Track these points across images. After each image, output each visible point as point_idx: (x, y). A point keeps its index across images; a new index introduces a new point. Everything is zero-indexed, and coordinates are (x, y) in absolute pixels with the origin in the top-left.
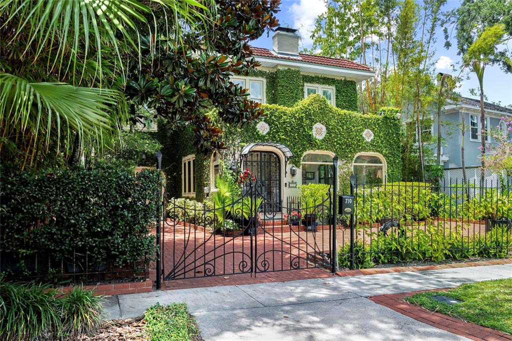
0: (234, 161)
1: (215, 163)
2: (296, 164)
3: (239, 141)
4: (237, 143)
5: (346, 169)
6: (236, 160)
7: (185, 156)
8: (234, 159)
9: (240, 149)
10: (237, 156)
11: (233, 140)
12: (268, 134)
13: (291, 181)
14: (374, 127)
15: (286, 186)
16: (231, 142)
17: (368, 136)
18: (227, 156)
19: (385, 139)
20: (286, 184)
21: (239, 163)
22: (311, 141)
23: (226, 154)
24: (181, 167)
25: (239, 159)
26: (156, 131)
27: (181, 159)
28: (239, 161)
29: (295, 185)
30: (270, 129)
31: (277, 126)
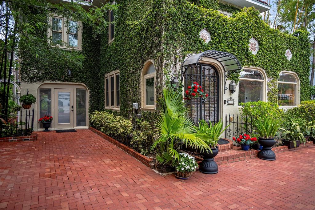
0: (175, 74)
1: (148, 76)
2: (235, 79)
3: (180, 49)
4: (178, 51)
5: (273, 87)
6: (177, 72)
7: (107, 72)
8: (176, 71)
9: (181, 59)
10: (178, 67)
11: (174, 47)
12: (210, 43)
13: (229, 98)
14: (293, 47)
15: (225, 103)
16: (171, 49)
17: (289, 55)
18: (167, 66)
19: (300, 58)
20: (225, 101)
21: (180, 75)
22: (248, 56)
23: (166, 64)
24: (104, 83)
25: (181, 71)
26: (81, 51)
27: (104, 75)
28: (180, 74)
29: (233, 102)
30: (212, 39)
31: (220, 35)
